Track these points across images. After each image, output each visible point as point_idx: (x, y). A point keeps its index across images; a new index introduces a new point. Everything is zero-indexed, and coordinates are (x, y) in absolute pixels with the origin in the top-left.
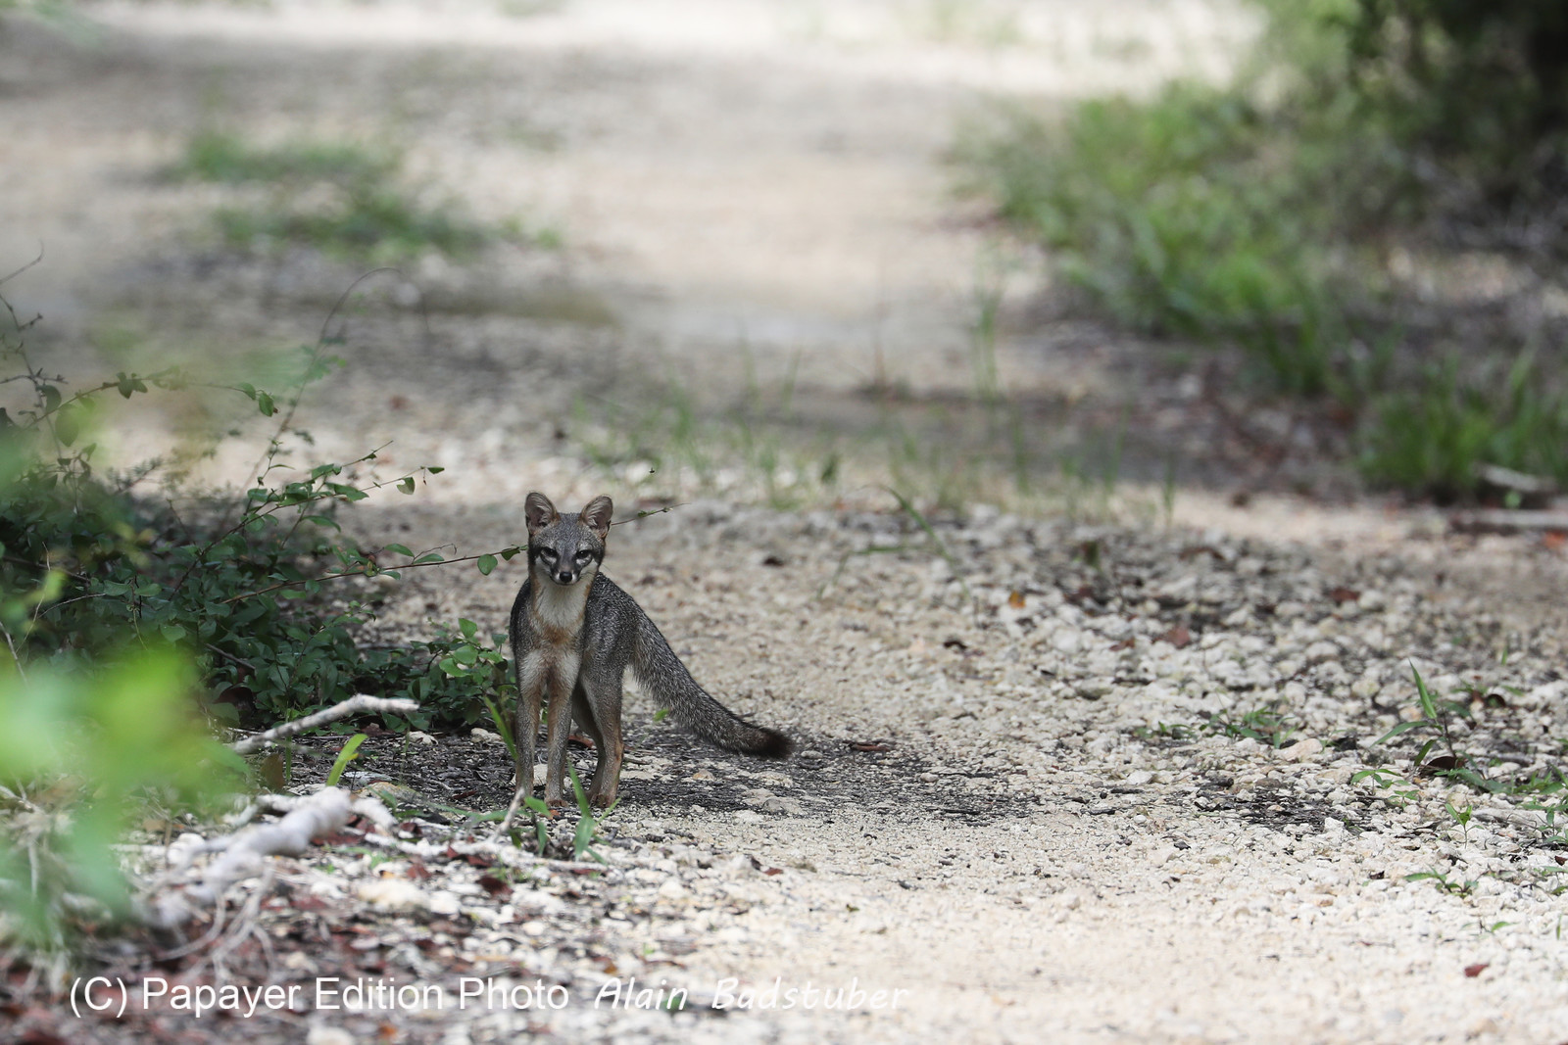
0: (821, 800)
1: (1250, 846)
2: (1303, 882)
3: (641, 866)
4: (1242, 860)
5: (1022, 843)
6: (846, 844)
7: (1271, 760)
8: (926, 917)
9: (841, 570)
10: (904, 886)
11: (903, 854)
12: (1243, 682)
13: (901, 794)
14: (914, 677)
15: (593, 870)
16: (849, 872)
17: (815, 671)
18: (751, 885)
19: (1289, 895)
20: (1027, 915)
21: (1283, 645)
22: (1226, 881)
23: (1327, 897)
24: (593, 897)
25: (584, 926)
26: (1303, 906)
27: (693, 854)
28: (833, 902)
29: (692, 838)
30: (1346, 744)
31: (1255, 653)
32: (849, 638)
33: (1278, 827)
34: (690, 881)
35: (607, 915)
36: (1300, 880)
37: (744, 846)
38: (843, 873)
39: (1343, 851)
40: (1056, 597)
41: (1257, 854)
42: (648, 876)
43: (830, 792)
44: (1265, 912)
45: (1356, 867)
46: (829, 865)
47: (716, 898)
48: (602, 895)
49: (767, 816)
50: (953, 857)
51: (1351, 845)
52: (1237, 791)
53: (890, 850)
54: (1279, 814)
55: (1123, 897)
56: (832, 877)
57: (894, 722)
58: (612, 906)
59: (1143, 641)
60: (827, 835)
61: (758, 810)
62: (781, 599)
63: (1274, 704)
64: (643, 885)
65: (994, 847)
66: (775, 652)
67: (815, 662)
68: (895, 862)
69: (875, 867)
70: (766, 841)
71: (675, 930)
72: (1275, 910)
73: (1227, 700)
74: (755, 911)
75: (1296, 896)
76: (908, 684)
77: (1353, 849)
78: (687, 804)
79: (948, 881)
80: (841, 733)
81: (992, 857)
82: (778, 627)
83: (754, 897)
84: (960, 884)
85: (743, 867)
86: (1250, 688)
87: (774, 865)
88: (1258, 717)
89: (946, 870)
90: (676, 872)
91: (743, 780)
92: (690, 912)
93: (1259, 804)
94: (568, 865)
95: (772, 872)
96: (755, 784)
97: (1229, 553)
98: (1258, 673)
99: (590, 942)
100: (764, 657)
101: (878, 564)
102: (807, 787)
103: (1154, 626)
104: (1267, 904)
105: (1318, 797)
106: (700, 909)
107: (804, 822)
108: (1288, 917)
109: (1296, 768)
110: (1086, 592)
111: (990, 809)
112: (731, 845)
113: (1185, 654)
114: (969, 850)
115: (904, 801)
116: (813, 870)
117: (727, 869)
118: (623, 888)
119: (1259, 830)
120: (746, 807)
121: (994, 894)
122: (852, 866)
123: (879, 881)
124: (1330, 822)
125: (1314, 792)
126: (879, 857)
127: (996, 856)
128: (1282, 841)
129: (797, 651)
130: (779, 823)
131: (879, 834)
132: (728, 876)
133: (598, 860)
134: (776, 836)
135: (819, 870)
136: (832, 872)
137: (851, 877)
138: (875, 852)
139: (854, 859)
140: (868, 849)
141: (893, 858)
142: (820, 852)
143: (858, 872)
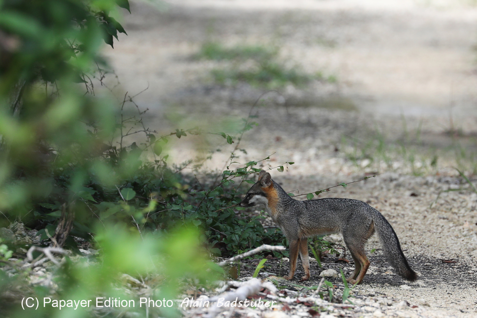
0: (432, 281)
3: (367, 305)
6: (441, 297)
9: (438, 198)
10: (462, 311)
11: (462, 300)
13: (461, 278)
14: (465, 236)
15: (349, 307)
17: (429, 234)
18: (407, 312)
24: (349, 317)
27: (385, 301)
29: (385, 295)
32: (441, 222)
34: (385, 310)
37: (404, 298)
38: (440, 307)
42: (369, 309)
43: (435, 278)
46: (435, 304)
47: (394, 317)
48: (352, 316)
49: (413, 287)
53: (457, 298)
57: (458, 252)
60: (434, 293)
61: (409, 285)
62: (417, 208)
64: (368, 312)
66: (415, 227)
67: (429, 231)
68: (459, 303)
69: (451, 305)
70: (412, 296)
76: (463, 238)
78: (383, 283)
80: (439, 256)
82: (416, 218)
83: (408, 316)
85: (404, 305)
87: (415, 305)
90: (379, 307)
94: (340, 305)
95: (414, 307)
100: (411, 229)
101: (452, 195)
102: (427, 276)
107: (426, 289)
112: (399, 297)
115: (462, 281)
116: (429, 306)
117: (398, 306)
118: (360, 313)
120: (404, 284)
122: (443, 305)
123: (453, 310)
126: (453, 301)
129: (423, 227)
130: (417, 289)
131: (453, 293)
132: (398, 308)
133: (351, 303)
134: (415, 294)
135: (431, 306)
136: (436, 307)
137: (443, 308)
138: (451, 299)
139: (444, 302)
140: (449, 298)
141: (458, 301)
142: (431, 299)
143: (445, 307)
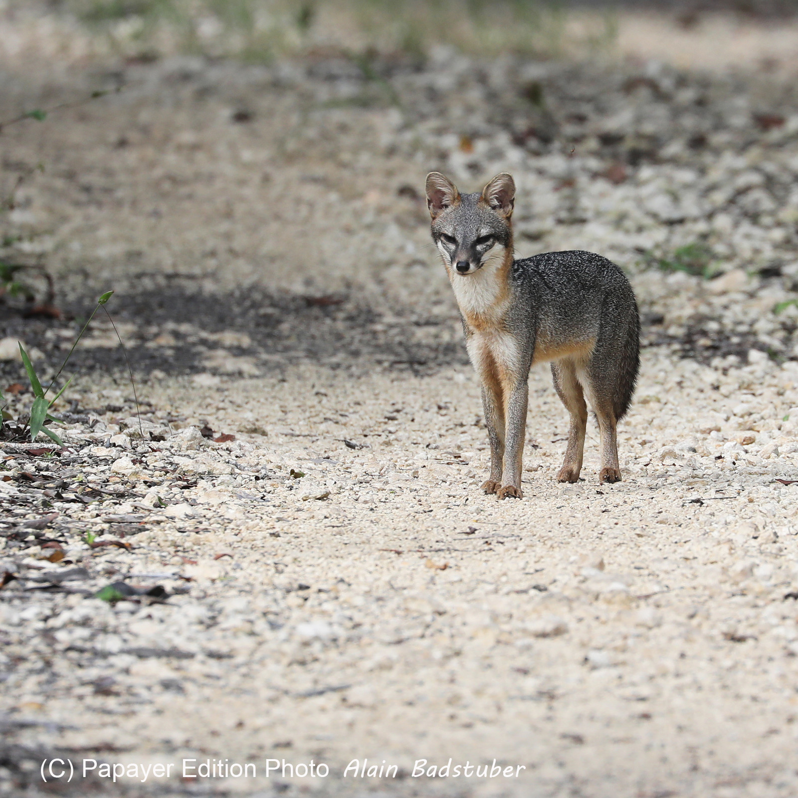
0: (277, 358)
1: (680, 384)
2: (727, 419)
3: (96, 442)
4: (671, 399)
5: (465, 393)
6: (297, 403)
7: (701, 294)
8: (369, 478)
10: (350, 446)
11: (351, 410)
12: (676, 215)
13: (353, 348)
14: (369, 227)
15: (48, 450)
16: (298, 433)
18: (201, 456)
19: (714, 433)
20: (465, 470)
21: (715, 175)
22: (656, 422)
23: (749, 434)
24: (46, 478)
25: (36, 510)
26: (728, 444)
27: (146, 427)
28: (280, 468)
29: (150, 405)
30: (770, 273)
31: (687, 186)
33: (706, 362)
34: (143, 455)
35: (59, 497)
36: (725, 416)
37: (200, 411)
38: (292, 435)
39: (766, 384)
40: (503, 139)
41: (686, 391)
42: (101, 452)
43: (287, 349)
44: (691, 453)
45: (778, 400)
46: (280, 428)
47: (167, 472)
48: (55, 475)
49: (225, 378)
50: (398, 411)
51: (774, 377)
52: (668, 327)
53: (339, 407)
54: (708, 348)
55: (558, 444)
56: (282, 439)
57: (349, 273)
58: (65, 486)
59: (583, 180)
60: (280, 395)
61: (215, 372)
62: (247, 155)
63: (704, 236)
64: (97, 461)
65: (438, 399)
66: (240, 209)
68: (343, 420)
69: (323, 427)
70: (221, 405)
71: (125, 508)
72: (700, 451)
73: (660, 234)
74: (202, 483)
75: (720, 434)
76: (363, 234)
77: (775, 381)
78: (148, 370)
79: (392, 437)
81: (435, 409)
82: (242, 183)
83: (202, 469)
84: (404, 439)
85: (194, 438)
86: (681, 221)
87: (226, 432)
88: (689, 250)
89: (392, 426)
90: (129, 446)
91: (204, 342)
92: (141, 488)
93: (689, 339)
94: (25, 446)
95: (225, 438)
96: (214, 346)
97: (666, 84)
98: (690, 206)
99: (40, 526)
100: (229, 215)
102: (265, 346)
103: (594, 164)
104: (692, 444)
105: (743, 328)
106: (150, 484)
107: (260, 383)
108: (713, 457)
109: (724, 300)
110: (532, 132)
111: (436, 358)
112: (186, 411)
113: (621, 192)
114: (414, 403)
115: (356, 354)
116: (264, 434)
117: (178, 440)
118: (77, 466)
119: (689, 366)
120: (203, 370)
121: (436, 448)
122: (302, 427)
123: (326, 441)
124: (755, 355)
125: (740, 323)
126: (329, 415)
127: (440, 408)
128: (710, 376)
130: (236, 385)
131: (330, 392)
132: (180, 446)
133: (53, 439)
134: (230, 399)
135: (269, 433)
136: (283, 434)
137: (301, 438)
138: (325, 411)
139: (304, 419)
140: (319, 408)
141: (342, 415)
142: (272, 414)
143: (307, 433)
